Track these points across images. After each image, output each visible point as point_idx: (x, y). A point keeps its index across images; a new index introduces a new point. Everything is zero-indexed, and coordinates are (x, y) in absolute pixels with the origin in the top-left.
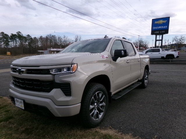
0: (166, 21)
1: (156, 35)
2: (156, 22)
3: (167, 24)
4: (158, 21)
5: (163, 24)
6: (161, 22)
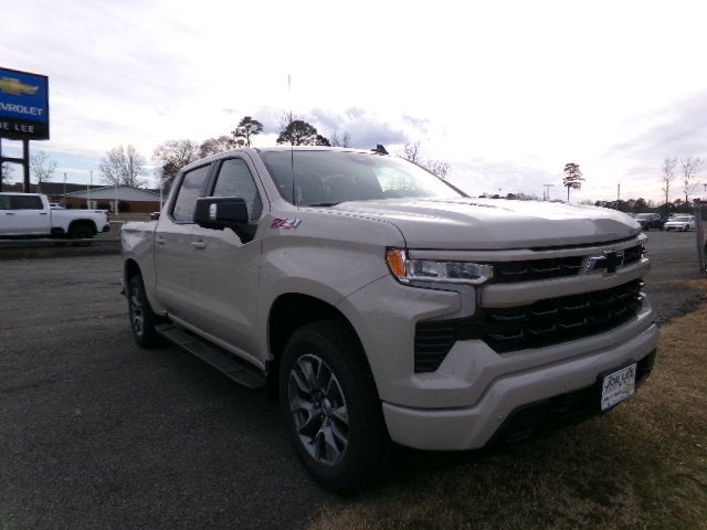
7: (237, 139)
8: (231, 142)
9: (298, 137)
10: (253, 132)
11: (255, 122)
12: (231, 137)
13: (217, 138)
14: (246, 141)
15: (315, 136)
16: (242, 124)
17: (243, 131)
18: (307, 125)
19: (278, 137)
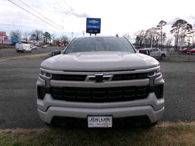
0: (98, 22)
1: (91, 33)
2: (90, 22)
3: (99, 24)
4: (91, 20)
5: (96, 24)
6: (94, 22)
7: (157, 28)
8: (156, 29)
9: (179, 25)
10: (163, 25)
11: (164, 22)
12: (156, 27)
13: (151, 28)
14: (160, 28)
15: (186, 24)
16: (160, 23)
17: (160, 25)
18: (184, 20)
19: (172, 26)
